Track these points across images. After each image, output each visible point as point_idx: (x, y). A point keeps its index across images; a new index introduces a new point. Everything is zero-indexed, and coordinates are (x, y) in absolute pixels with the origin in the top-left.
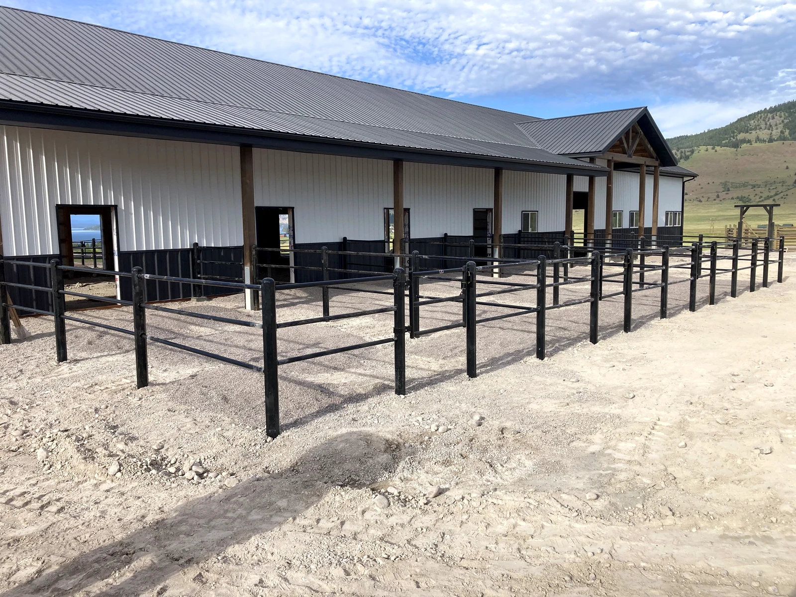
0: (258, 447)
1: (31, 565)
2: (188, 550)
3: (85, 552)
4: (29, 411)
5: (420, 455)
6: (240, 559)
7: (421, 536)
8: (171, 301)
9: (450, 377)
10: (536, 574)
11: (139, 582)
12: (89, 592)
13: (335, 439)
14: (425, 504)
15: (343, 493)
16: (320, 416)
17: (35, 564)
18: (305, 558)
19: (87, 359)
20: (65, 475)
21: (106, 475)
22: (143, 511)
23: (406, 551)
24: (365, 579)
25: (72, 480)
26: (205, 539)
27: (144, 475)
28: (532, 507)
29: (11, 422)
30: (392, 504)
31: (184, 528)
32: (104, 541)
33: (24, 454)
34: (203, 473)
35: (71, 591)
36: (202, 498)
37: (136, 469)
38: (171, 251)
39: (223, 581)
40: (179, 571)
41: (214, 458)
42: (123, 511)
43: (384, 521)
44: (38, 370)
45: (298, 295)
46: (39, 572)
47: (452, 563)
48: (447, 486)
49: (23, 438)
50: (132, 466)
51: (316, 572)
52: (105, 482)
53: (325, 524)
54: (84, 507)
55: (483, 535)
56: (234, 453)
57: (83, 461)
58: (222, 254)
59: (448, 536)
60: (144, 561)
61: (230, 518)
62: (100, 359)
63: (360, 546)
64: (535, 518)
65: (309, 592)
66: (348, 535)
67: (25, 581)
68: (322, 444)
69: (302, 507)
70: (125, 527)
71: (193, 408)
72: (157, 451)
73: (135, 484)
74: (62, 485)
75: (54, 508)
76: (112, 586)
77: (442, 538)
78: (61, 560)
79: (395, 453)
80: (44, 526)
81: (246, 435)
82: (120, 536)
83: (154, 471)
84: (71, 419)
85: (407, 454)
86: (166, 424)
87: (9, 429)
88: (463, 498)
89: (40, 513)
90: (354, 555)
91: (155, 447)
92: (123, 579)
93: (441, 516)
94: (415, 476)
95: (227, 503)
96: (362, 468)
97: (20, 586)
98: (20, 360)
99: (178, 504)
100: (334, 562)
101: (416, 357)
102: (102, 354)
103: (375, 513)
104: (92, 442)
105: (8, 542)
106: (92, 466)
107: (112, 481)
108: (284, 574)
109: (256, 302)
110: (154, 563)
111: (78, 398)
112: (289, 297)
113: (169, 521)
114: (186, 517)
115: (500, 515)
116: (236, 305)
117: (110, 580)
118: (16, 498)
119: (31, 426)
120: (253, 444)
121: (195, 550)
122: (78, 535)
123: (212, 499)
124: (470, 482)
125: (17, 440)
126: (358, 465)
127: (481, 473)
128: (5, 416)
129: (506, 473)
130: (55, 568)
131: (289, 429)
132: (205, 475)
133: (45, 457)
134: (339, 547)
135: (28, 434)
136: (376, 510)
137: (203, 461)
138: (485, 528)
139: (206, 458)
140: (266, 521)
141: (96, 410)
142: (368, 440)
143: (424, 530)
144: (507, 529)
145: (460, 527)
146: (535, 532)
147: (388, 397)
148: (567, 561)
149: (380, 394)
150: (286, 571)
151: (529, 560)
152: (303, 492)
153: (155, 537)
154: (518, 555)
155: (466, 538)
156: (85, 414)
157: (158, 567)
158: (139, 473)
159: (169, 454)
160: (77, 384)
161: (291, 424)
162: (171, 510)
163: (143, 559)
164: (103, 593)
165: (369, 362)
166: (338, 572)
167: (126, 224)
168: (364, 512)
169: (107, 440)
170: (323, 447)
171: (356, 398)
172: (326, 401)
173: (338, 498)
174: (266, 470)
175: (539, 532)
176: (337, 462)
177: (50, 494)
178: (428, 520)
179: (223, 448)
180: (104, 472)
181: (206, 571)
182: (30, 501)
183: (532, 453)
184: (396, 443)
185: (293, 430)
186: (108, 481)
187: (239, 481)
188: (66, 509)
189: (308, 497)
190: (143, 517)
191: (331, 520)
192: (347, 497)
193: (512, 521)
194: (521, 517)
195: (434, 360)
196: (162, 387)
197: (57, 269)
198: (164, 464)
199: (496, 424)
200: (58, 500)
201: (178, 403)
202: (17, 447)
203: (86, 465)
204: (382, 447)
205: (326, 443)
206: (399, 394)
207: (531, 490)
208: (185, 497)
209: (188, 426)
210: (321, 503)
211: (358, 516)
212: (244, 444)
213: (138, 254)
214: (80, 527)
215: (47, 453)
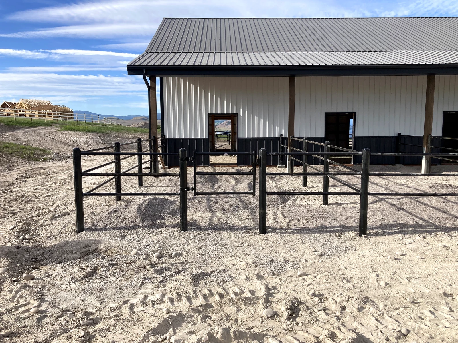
38: (267, 139)
167: (242, 124)
213: (248, 140)
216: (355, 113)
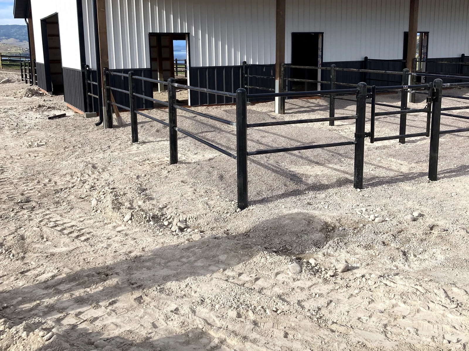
0: (228, 215)
1: (52, 271)
2: (142, 279)
3: (84, 269)
4: (101, 173)
5: (349, 238)
6: (173, 292)
7: (312, 299)
8: (226, 105)
9: (413, 178)
10: (386, 348)
11: (104, 294)
12: (73, 294)
13: (284, 216)
14: (331, 276)
15: (268, 257)
16: (283, 198)
17: (54, 271)
18: (216, 299)
19: (151, 142)
20: (101, 218)
21: (122, 221)
22: (132, 249)
23: (292, 309)
24: (248, 323)
25: (103, 221)
26: (156, 274)
27: (145, 225)
28: (418, 293)
29: (89, 179)
30: (303, 271)
31: (148, 264)
32: (99, 264)
33: (87, 201)
34: (185, 228)
35: (64, 291)
36: (172, 246)
37: (141, 219)
38: (226, 68)
39: (153, 304)
40: (129, 292)
41: (196, 219)
42: (120, 246)
43: (290, 283)
44: (119, 147)
45: (321, 103)
46: (53, 277)
47: (324, 325)
48: (358, 265)
49: (91, 191)
50: (139, 217)
51: (217, 310)
52: (121, 225)
53: (244, 278)
54: (100, 240)
55: (363, 308)
56: (211, 216)
57: (112, 210)
58: (264, 70)
59: (334, 304)
60: (113, 281)
61: (182, 262)
62: (159, 143)
63: (259, 298)
64: (415, 303)
65: (203, 323)
66: (257, 288)
67: (43, 280)
68: (274, 219)
69: (235, 262)
70: (116, 257)
71: (199, 181)
72: (161, 209)
73: (137, 229)
74: (97, 224)
75: (83, 238)
76: (87, 293)
77: (328, 304)
78: (69, 271)
79: (329, 233)
80: (72, 248)
81: (222, 205)
82: (109, 262)
83: (152, 223)
84: (121, 181)
85: (338, 235)
86: (176, 191)
87: (85, 184)
88: (363, 276)
89: (73, 240)
90: (252, 304)
91: (161, 206)
92: (97, 290)
93: (337, 288)
94: (336, 254)
95: (186, 251)
96: (297, 241)
97: (39, 283)
98: (112, 139)
99: (156, 247)
100: (235, 305)
101: (393, 159)
102: (163, 139)
103: (286, 276)
104: (124, 198)
105: (47, 255)
106: (116, 214)
107: (125, 226)
108: (195, 307)
109: (282, 107)
110: (118, 284)
111: (133, 168)
112: (312, 105)
113: (144, 258)
114: (155, 257)
115: (385, 295)
116: (270, 109)
117: (88, 290)
118: (67, 228)
119: (98, 183)
120: (225, 212)
121: (147, 280)
122: (87, 257)
123: (179, 247)
124: (380, 265)
125: (87, 191)
126: (295, 238)
127: (393, 259)
128: (87, 175)
129: (416, 263)
130: (64, 275)
131: (256, 204)
132: (185, 229)
133: (96, 204)
134: (244, 296)
135: (95, 188)
136: (288, 274)
137: (188, 220)
138: (368, 303)
139: (190, 218)
140: (205, 268)
141: (138, 177)
142: (310, 220)
143: (317, 296)
144: (386, 307)
145: (348, 298)
146: (409, 314)
147: (346, 190)
148: (421, 343)
149: (341, 186)
150: (197, 306)
151: (388, 335)
152: (239, 252)
153: (129, 267)
154: (382, 330)
155: (347, 309)
156: (130, 179)
157: (120, 286)
158: (142, 223)
159: (168, 212)
160: (136, 159)
161: (259, 201)
162: (150, 251)
163: (113, 279)
164: (81, 296)
165: (349, 160)
166: (232, 314)
167: (195, 47)
168: (277, 274)
169: (133, 198)
170: (273, 221)
171: (318, 187)
172: (292, 186)
173: (263, 260)
174: (227, 232)
175: (412, 314)
176: (279, 234)
177: (87, 229)
178: (325, 288)
179: (204, 212)
180: (121, 219)
181: (146, 295)
182: (73, 232)
183: (449, 249)
184: (333, 225)
185: (259, 205)
186: (123, 226)
187: (202, 237)
188: (90, 240)
189: (243, 255)
190: (130, 252)
191: (251, 275)
192: (270, 260)
193: (394, 301)
194: (403, 300)
195: (406, 163)
196: (186, 165)
197: (132, 78)
198: (162, 218)
199: (430, 221)
200: (89, 233)
201: (191, 178)
202: (85, 196)
203: (113, 213)
204: (319, 227)
205: (276, 218)
206: (356, 188)
207: (426, 279)
208: (162, 243)
209: (189, 194)
210: (249, 261)
211: (272, 276)
212: (220, 211)
213: (203, 69)
214: (91, 252)
215: (97, 202)
216: (322, 33)
